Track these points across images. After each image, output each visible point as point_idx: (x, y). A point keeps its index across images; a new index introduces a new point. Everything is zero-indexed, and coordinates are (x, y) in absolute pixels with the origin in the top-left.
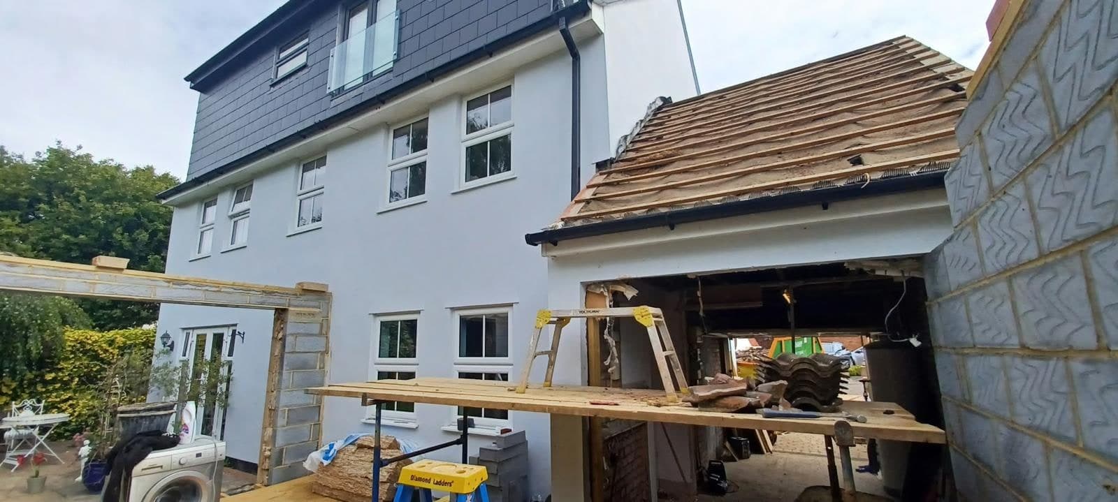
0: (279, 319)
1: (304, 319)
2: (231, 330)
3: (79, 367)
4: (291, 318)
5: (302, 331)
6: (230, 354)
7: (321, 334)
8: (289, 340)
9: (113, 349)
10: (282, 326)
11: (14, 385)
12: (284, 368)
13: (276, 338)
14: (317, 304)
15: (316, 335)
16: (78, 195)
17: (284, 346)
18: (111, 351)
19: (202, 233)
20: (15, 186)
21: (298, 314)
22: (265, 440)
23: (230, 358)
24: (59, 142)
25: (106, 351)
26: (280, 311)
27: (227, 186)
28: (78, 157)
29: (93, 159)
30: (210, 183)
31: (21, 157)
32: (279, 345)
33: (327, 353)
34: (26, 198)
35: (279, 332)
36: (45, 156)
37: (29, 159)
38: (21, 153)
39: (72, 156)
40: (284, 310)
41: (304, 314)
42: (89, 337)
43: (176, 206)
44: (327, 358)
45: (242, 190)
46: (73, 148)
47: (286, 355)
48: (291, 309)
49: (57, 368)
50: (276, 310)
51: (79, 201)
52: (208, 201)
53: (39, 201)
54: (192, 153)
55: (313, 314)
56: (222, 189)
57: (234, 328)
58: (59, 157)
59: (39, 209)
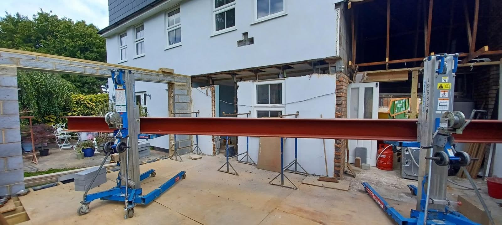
0: (170, 88)
1: (181, 87)
2: (143, 94)
3: (80, 110)
4: (176, 87)
5: (180, 93)
6: (145, 104)
7: (188, 95)
8: (176, 97)
9: (92, 103)
10: (172, 91)
11: (55, 118)
12: (176, 109)
13: (170, 96)
14: (185, 81)
15: (186, 95)
16: (57, 35)
17: (174, 100)
18: (91, 103)
19: (121, 50)
20: (28, 31)
21: (178, 85)
22: (171, 138)
23: (145, 106)
24: (41, 9)
25: (89, 104)
26: (170, 84)
27: (130, 26)
28: (52, 16)
29: (58, 18)
30: (123, 25)
31: (27, 17)
32: (172, 100)
33: (191, 103)
34: (34, 37)
35: (171, 94)
36: (37, 17)
37: (31, 18)
38: (27, 16)
39: (49, 16)
40: (173, 84)
41: (181, 85)
42: (81, 98)
43: (107, 38)
44: (191, 105)
45: (139, 28)
46: (48, 12)
47: (176, 104)
48: (175, 83)
49: (72, 111)
50: (168, 83)
51: (57, 38)
52: (122, 34)
53: (40, 38)
54: (109, 11)
55: (184, 86)
56: (129, 28)
57: (145, 93)
58: (44, 17)
59: (41, 42)
